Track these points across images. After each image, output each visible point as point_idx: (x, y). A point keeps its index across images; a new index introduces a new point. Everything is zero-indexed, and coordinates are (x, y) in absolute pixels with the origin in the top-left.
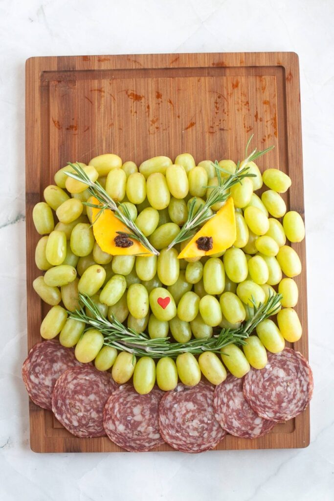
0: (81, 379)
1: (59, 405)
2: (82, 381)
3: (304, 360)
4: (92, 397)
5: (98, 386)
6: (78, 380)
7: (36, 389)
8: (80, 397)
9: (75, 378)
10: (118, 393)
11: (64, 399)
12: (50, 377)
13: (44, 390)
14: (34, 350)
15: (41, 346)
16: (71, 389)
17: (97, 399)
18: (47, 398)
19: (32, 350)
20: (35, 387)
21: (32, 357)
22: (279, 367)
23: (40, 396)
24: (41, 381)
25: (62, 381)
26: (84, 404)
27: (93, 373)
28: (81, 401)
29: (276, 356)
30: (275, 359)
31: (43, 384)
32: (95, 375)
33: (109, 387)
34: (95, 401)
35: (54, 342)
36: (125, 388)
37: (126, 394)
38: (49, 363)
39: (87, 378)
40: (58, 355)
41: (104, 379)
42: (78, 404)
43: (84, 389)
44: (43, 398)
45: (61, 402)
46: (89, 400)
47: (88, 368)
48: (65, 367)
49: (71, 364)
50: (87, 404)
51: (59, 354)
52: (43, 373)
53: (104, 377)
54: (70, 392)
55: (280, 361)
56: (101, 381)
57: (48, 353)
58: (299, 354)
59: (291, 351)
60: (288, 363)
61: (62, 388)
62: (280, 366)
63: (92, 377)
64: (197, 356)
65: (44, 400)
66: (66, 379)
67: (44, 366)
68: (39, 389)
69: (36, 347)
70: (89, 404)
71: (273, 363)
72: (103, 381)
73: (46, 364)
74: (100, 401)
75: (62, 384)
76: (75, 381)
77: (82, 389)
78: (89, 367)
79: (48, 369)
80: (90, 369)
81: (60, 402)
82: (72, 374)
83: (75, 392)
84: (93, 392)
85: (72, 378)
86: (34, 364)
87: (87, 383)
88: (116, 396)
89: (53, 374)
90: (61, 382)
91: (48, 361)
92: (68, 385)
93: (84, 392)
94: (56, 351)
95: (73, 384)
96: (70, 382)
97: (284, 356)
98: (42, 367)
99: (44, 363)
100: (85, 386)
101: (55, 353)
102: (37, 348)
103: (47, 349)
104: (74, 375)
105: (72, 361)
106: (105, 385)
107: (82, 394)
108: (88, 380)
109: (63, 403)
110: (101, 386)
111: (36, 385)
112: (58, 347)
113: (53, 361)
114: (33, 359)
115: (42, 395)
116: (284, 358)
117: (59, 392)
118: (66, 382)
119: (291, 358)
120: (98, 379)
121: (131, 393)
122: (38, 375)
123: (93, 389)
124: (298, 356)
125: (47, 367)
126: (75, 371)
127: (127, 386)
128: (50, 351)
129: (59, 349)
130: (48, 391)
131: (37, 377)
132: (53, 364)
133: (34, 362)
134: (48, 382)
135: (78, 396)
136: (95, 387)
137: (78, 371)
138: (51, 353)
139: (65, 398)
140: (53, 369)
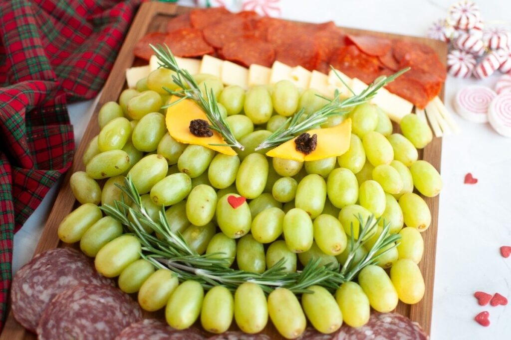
0: (93, 300)
1: (49, 326)
2: (93, 303)
3: (424, 334)
4: (101, 326)
5: (113, 313)
6: (88, 300)
7: (24, 302)
8: (84, 322)
9: (85, 298)
10: (139, 326)
11: (58, 321)
12: (50, 291)
13: (35, 305)
14: (42, 255)
15: (51, 254)
16: (74, 310)
17: (107, 330)
18: (35, 315)
19: (38, 255)
20: (24, 298)
21: (35, 263)
22: (384, 336)
23: (26, 311)
24: (36, 294)
25: (66, 297)
26: (85, 332)
27: (112, 296)
28: (83, 328)
29: (383, 322)
30: (381, 326)
31: (38, 297)
32: (114, 300)
33: (129, 318)
34: (103, 332)
35: (72, 251)
36: (151, 324)
37: (151, 331)
38: (56, 275)
39: (102, 300)
40: (72, 268)
41: (125, 308)
42: (77, 330)
43: (93, 313)
44: (29, 314)
45: (54, 323)
46: (95, 328)
47: (107, 289)
48: (76, 283)
49: (85, 281)
50: (89, 333)
51: (73, 266)
52: (42, 284)
53: (126, 305)
54: (71, 314)
55: (388, 330)
56: (121, 308)
57: (59, 263)
58: (417, 326)
59: (405, 320)
60: (399, 334)
61: (62, 306)
62: (387, 335)
63: (110, 301)
64: (268, 292)
65: (31, 317)
66: (71, 296)
67: (47, 277)
68: (30, 303)
69: (46, 253)
70: (93, 334)
71: (377, 330)
72: (123, 309)
73: (51, 275)
74: (110, 333)
75: (64, 302)
76: (83, 301)
77: (90, 312)
78: (109, 288)
79: (52, 282)
80: (110, 291)
81: (51, 323)
82: (82, 292)
83: (79, 315)
84: (104, 318)
85: (82, 296)
86: (34, 272)
87: (100, 306)
88: (135, 330)
89: (56, 288)
90: (63, 298)
91: (55, 272)
92: (72, 305)
93: (91, 316)
94: (71, 263)
95: (78, 304)
96: (76, 301)
97: (395, 324)
98: (44, 277)
99: (49, 272)
100: (95, 310)
101: (68, 265)
102: (47, 255)
103: (59, 258)
104: (84, 294)
105: (88, 278)
106: (124, 315)
107: (87, 319)
108: (103, 304)
109: (56, 325)
110: (119, 315)
111: (28, 297)
112: (76, 258)
113: (62, 273)
114: (36, 266)
115: (31, 311)
116: (394, 327)
117: (54, 310)
118: (71, 299)
119: (405, 328)
120: (117, 305)
121: (158, 331)
122: (35, 285)
123: (105, 315)
124: (415, 328)
125: (50, 278)
126: (88, 289)
127: (155, 321)
128: (62, 261)
129: (76, 261)
130: (41, 306)
131: (32, 287)
132: (60, 276)
133: (35, 269)
134: (45, 297)
135: (80, 320)
136: (109, 313)
137: (92, 290)
138: (62, 264)
139: (61, 319)
140: (57, 283)
